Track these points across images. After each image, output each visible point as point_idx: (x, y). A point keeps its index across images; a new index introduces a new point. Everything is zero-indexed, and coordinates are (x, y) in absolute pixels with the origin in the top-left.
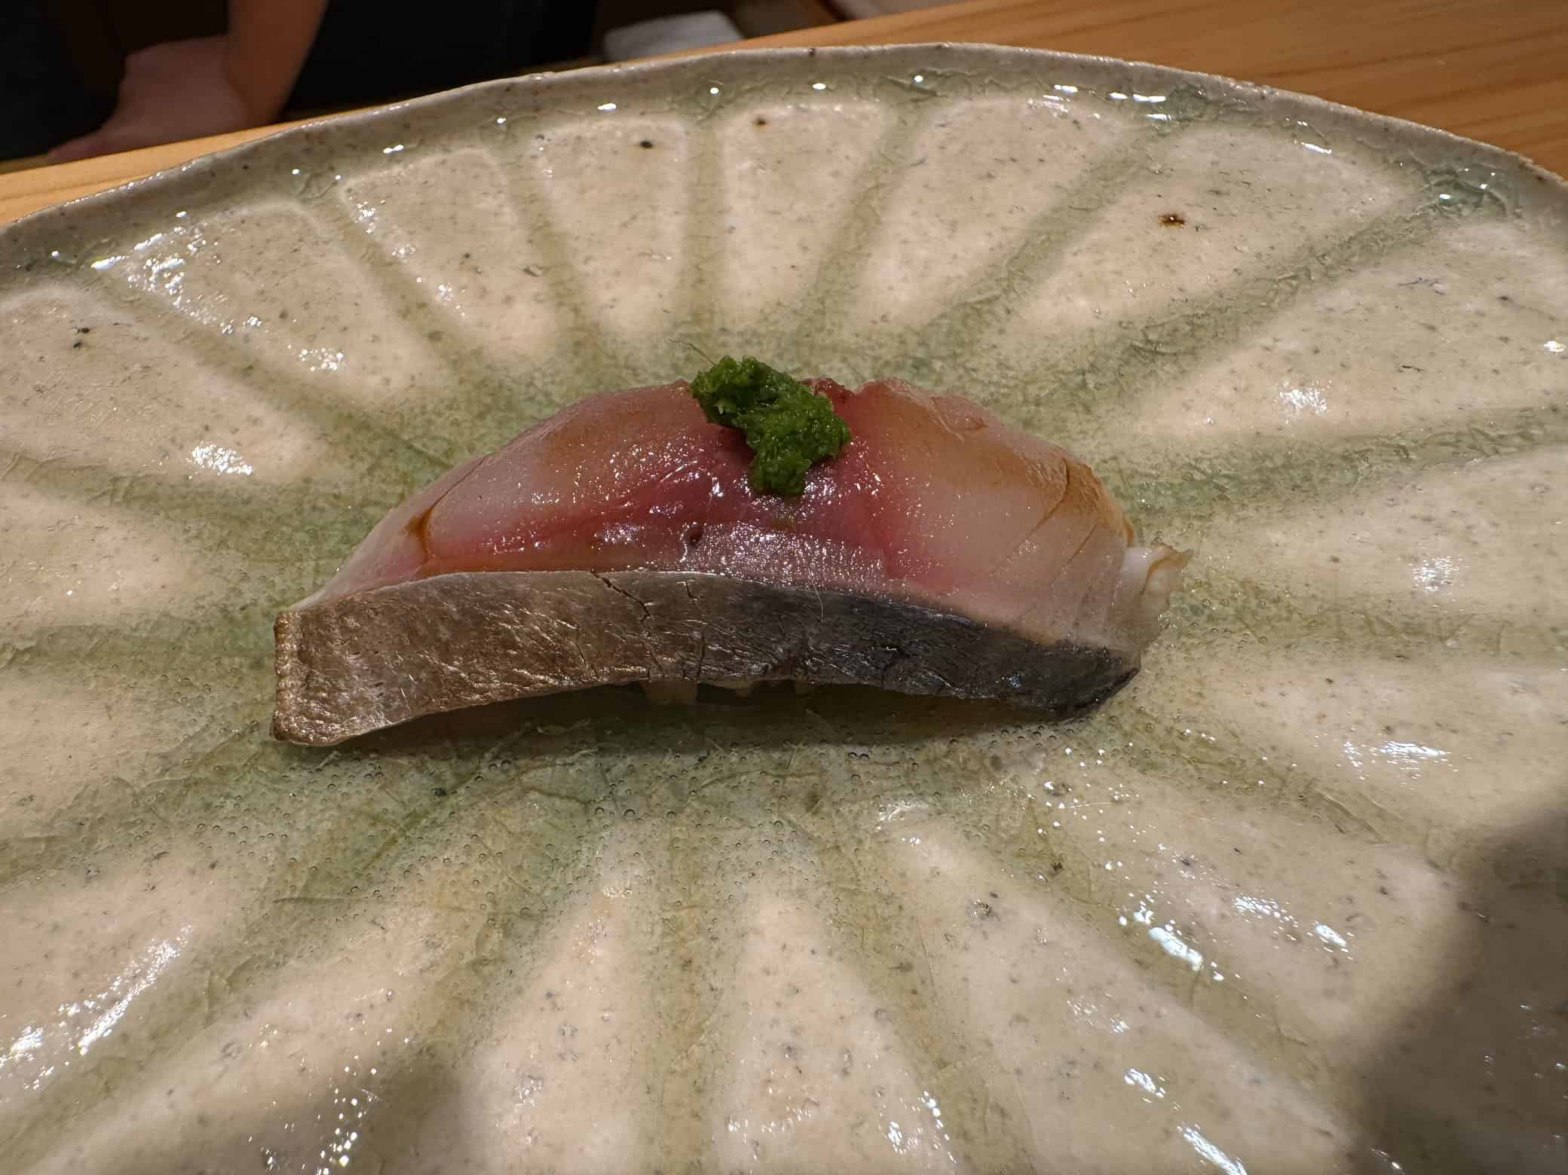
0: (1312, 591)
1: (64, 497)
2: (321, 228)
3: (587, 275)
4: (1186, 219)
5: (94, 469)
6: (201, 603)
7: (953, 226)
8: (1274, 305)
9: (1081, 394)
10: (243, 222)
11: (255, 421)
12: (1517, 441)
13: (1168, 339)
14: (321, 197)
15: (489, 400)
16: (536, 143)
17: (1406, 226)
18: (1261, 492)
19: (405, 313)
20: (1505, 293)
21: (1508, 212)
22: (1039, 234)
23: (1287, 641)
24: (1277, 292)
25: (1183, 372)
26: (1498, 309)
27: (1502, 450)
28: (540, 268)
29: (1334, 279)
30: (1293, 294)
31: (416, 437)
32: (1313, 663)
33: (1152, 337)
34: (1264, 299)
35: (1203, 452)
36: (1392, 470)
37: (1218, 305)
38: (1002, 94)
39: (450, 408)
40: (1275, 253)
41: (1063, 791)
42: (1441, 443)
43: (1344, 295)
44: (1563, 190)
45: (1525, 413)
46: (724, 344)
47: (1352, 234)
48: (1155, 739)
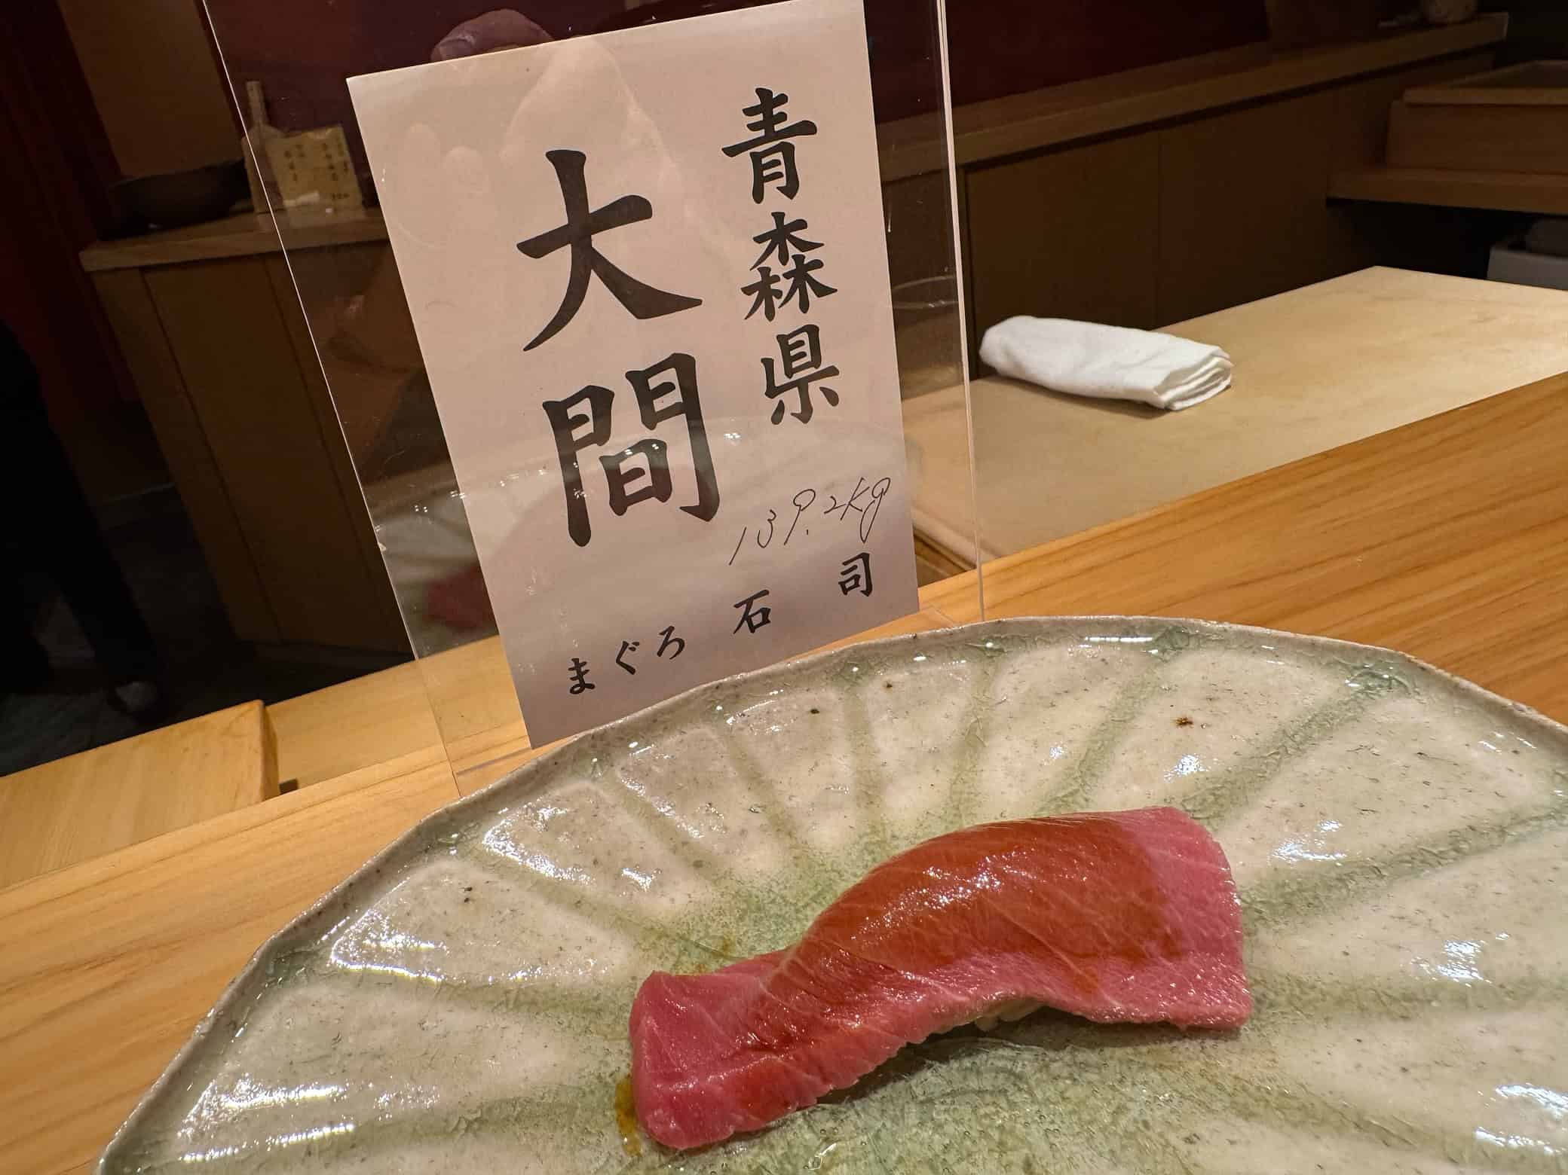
0: (1335, 978)
1: (476, 1009)
3: (792, 808)
4: (1193, 721)
5: (491, 987)
6: (583, 1074)
7: (1035, 743)
8: (1267, 775)
12: (1452, 854)
13: (1199, 807)
15: (743, 906)
17: (1347, 707)
18: (1287, 911)
19: (674, 850)
20: (1420, 749)
21: (1411, 691)
22: (1096, 742)
23: (1325, 1016)
24: (1267, 765)
26: (1417, 761)
28: (759, 807)
29: (1304, 751)
30: (1278, 764)
31: (701, 938)
32: (1346, 1029)
33: (1189, 806)
34: (1259, 771)
36: (1373, 885)
37: (1229, 779)
38: (1048, 646)
40: (1260, 737)
41: (1195, 1139)
42: (1402, 862)
43: (1313, 763)
44: (1438, 675)
45: (1452, 833)
46: (897, 847)
47: (1310, 717)
48: (1250, 1096)
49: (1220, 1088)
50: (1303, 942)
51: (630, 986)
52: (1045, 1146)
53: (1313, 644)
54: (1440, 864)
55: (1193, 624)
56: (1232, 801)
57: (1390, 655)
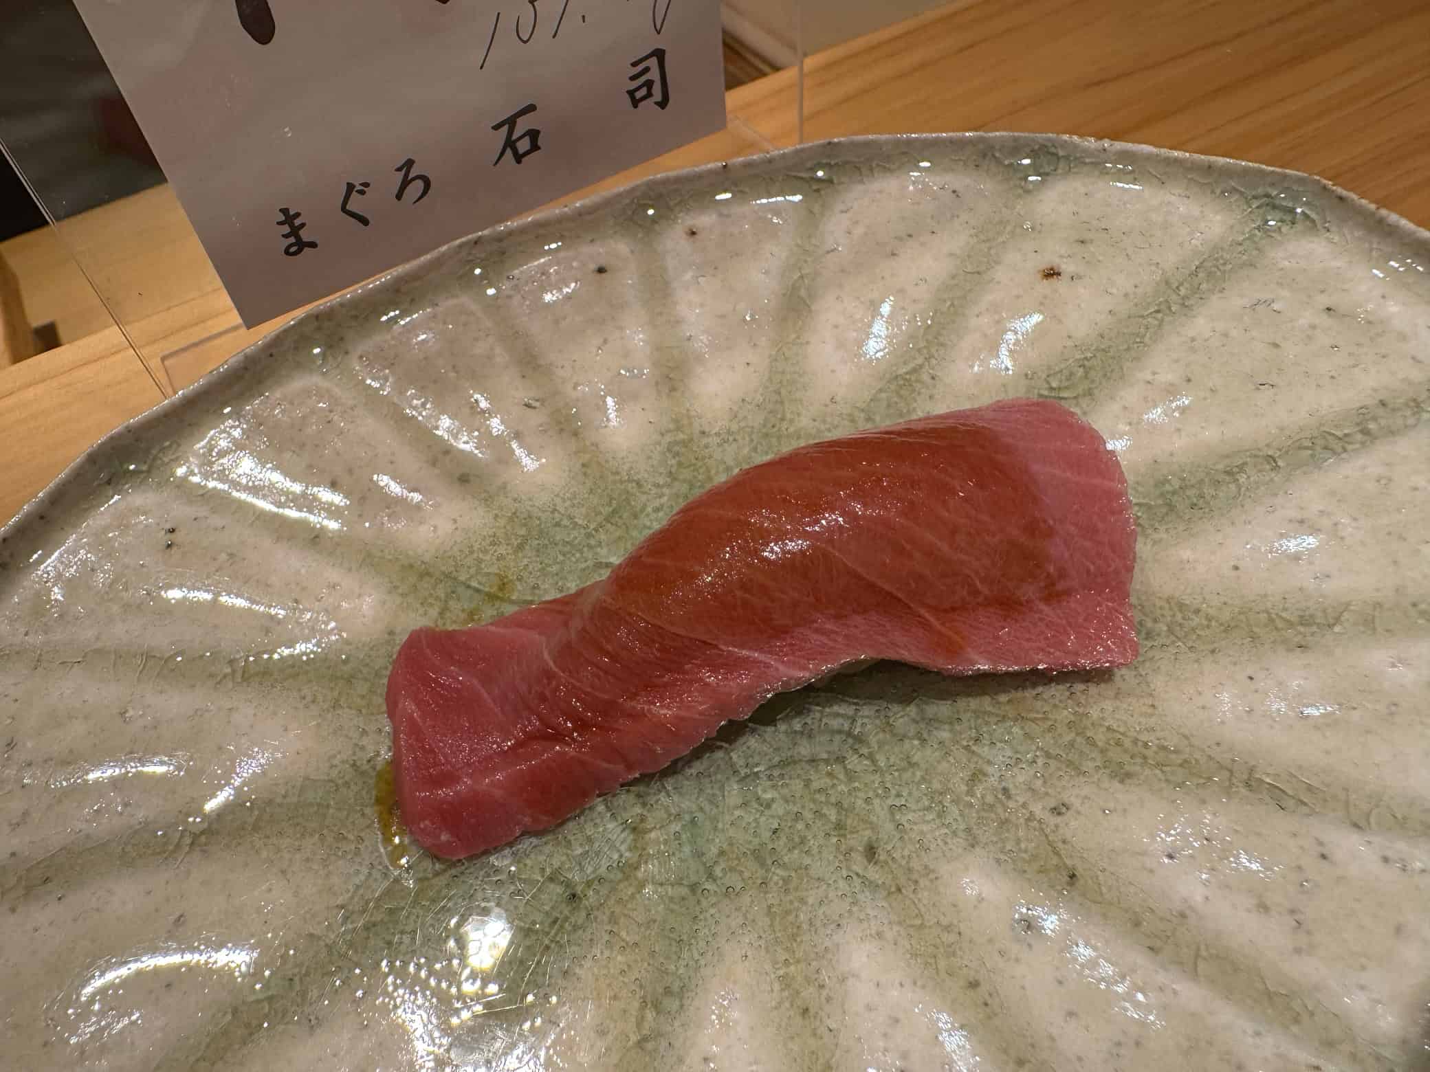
0: (1223, 599)
2: (345, 396)
4: (1062, 271)
8: (1147, 340)
12: (1359, 437)
13: (1067, 384)
14: (338, 366)
16: (507, 284)
17: (1240, 248)
18: (1167, 514)
19: (434, 463)
20: (1328, 304)
21: (1319, 226)
22: (945, 302)
23: (1211, 647)
24: (1147, 326)
26: (1325, 320)
27: (1348, 447)
28: (537, 400)
29: (1190, 308)
30: (1160, 326)
31: (472, 577)
32: (1235, 663)
33: (1054, 384)
34: (1137, 335)
36: (1267, 478)
37: (1101, 346)
38: (889, 175)
40: (1139, 291)
41: (1064, 810)
42: (1300, 448)
43: (1201, 325)
44: (1361, 206)
45: (1360, 411)
46: (706, 447)
47: (1197, 263)
48: (1126, 751)
49: (1091, 742)
50: (1186, 554)
51: (388, 642)
52: (889, 826)
53: (1210, 167)
54: (1345, 450)
55: (1066, 141)
56: (1105, 375)
57: (1301, 181)
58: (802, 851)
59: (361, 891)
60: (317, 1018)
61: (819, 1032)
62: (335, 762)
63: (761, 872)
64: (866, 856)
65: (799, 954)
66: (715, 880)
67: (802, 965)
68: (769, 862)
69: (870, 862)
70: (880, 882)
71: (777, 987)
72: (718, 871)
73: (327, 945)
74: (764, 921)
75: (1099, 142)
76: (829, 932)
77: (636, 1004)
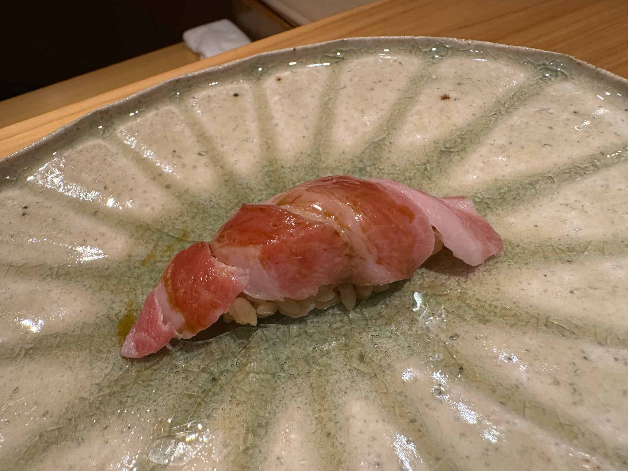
0: (531, 240)
1: (32, 280)
2: (113, 149)
3: (223, 152)
4: (450, 97)
5: (41, 266)
7: (362, 111)
8: (490, 126)
9: (426, 173)
10: (81, 151)
11: (103, 235)
12: (592, 168)
13: (453, 145)
14: (110, 136)
15: (195, 210)
16: (192, 100)
17: (532, 88)
18: (502, 202)
19: (154, 179)
20: (575, 110)
21: (569, 78)
22: (396, 110)
23: (525, 262)
24: (490, 121)
25: (462, 158)
26: (573, 117)
27: (587, 172)
28: (204, 152)
29: (510, 113)
30: (496, 121)
31: (170, 230)
32: (537, 269)
33: (448, 146)
34: (486, 124)
35: (477, 190)
36: (549, 186)
37: (469, 129)
38: (369, 55)
39: (181, 216)
40: (486, 105)
41: (456, 337)
42: (565, 173)
43: (516, 119)
44: (588, 67)
45: (592, 157)
46: (284, 173)
47: (513, 93)
48: (486, 310)
49: (469, 306)
50: (512, 220)
51: (128, 260)
52: (371, 345)
53: (518, 51)
54: (585, 174)
55: (451, 41)
56: (471, 141)
57: (560, 57)
58: (327, 357)
59: (108, 377)
60: (82, 439)
61: (335, 444)
62: (98, 315)
63: (307, 368)
64: (359, 359)
65: (326, 407)
66: (284, 371)
67: (327, 412)
68: (311, 363)
69: (361, 362)
70: (366, 372)
71: (314, 422)
72: (286, 367)
73: (89, 403)
74: (308, 391)
75: (467, 41)
76: (341, 396)
77: (244, 431)
